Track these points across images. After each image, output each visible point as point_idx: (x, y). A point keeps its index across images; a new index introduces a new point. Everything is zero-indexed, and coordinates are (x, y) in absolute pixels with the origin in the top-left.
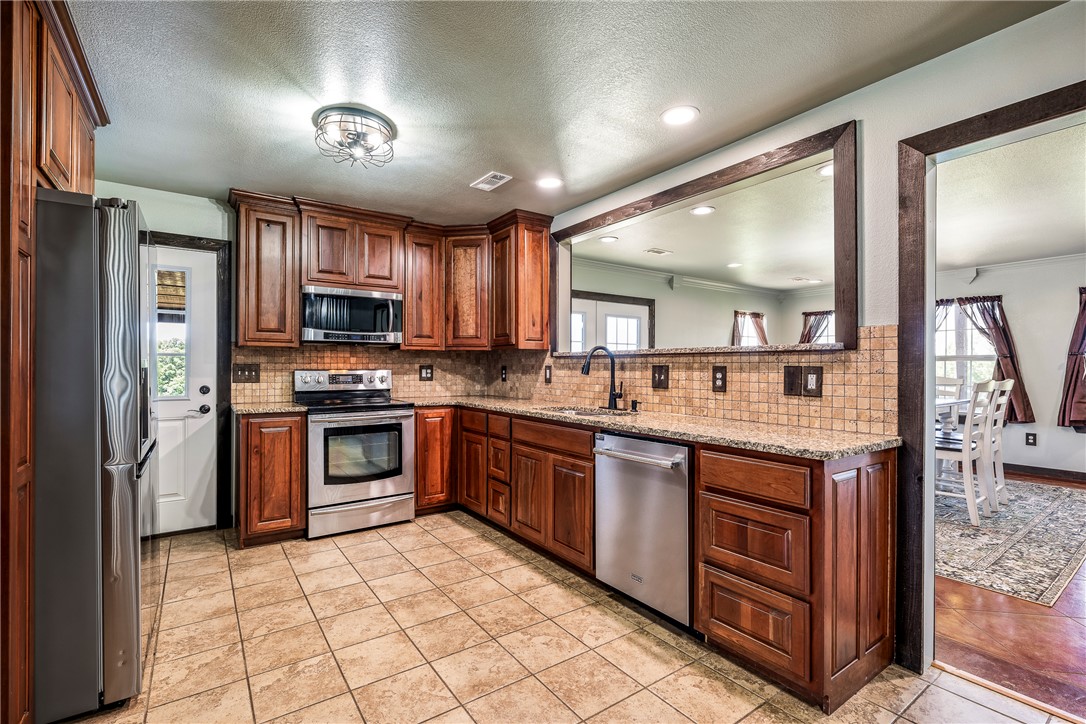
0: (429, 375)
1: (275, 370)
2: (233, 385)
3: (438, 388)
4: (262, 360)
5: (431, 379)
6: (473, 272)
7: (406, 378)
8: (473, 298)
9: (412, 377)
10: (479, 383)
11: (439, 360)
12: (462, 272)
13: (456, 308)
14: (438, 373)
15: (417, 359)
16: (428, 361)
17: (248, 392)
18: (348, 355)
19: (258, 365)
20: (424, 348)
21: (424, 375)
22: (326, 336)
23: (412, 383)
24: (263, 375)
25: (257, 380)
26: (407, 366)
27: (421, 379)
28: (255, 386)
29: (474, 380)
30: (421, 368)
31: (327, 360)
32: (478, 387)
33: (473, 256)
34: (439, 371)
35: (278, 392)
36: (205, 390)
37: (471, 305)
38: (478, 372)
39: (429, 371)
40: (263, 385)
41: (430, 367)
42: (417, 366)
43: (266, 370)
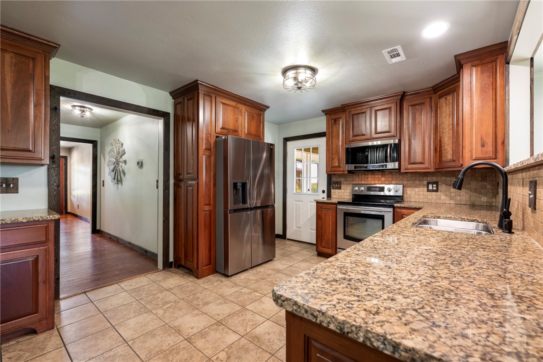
0: (435, 188)
1: (347, 184)
2: (332, 190)
3: (443, 197)
4: (342, 180)
5: (437, 191)
6: (451, 113)
7: (417, 189)
8: (451, 132)
9: (421, 189)
10: (486, 195)
11: (444, 178)
12: (444, 114)
13: (440, 141)
14: (442, 187)
15: (425, 178)
16: (435, 179)
17: (337, 193)
18: (380, 176)
19: (341, 182)
20: (418, 171)
21: (430, 187)
22: (355, 167)
23: (421, 193)
24: (342, 186)
25: (340, 188)
26: (418, 182)
27: (428, 190)
28: (339, 191)
29: (481, 193)
30: (428, 183)
31: (369, 179)
32: (484, 199)
33: (451, 101)
34: (444, 186)
35: (348, 194)
36: (324, 192)
37: (449, 137)
38: (485, 187)
39: (435, 185)
40: (342, 191)
41: (437, 183)
42: (425, 182)
43: (344, 184)
